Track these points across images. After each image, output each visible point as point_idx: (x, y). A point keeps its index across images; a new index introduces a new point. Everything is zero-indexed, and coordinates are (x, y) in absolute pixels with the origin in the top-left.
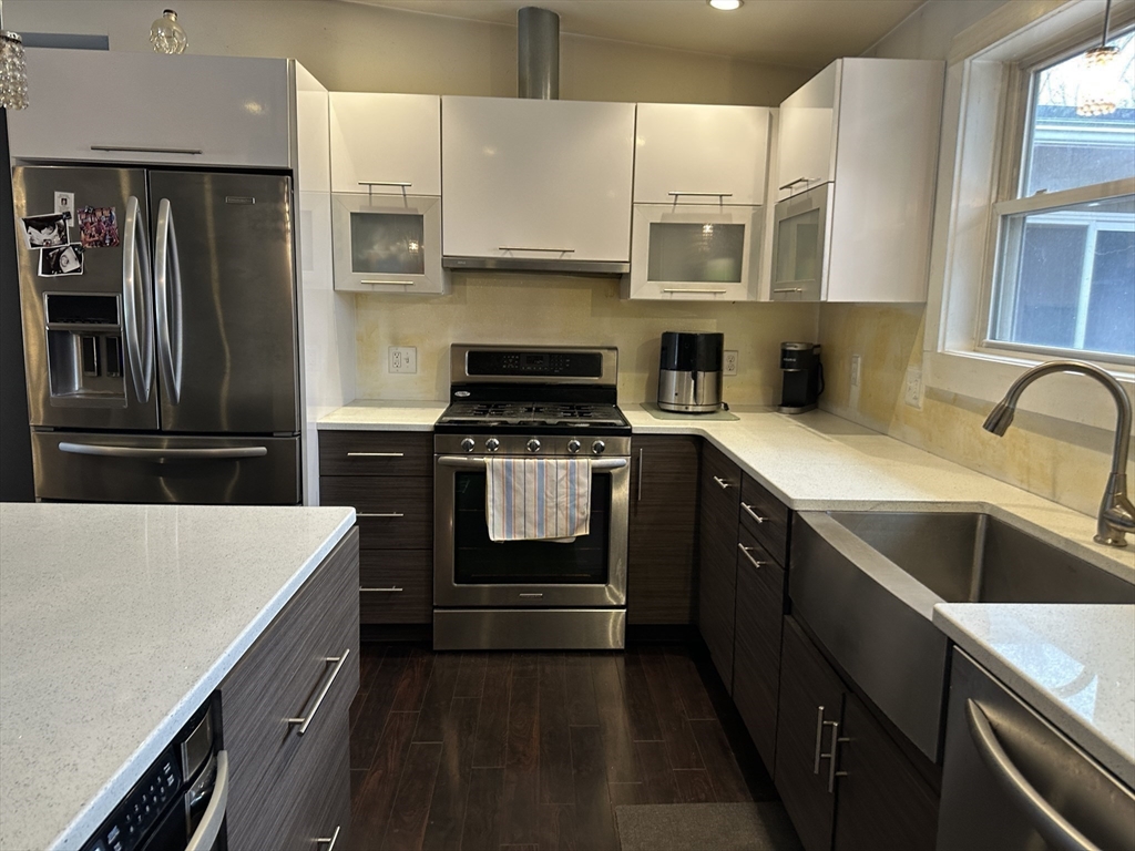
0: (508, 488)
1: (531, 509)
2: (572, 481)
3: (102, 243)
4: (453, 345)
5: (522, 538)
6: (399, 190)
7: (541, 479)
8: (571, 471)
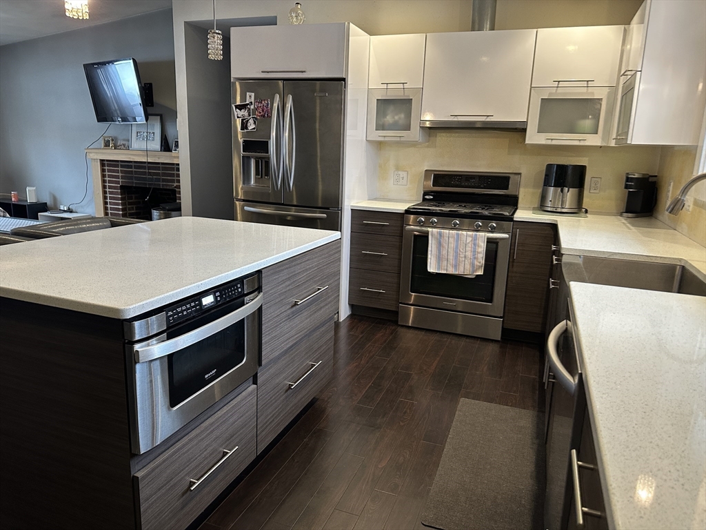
0: (440, 245)
1: (451, 257)
2: (475, 244)
3: (264, 116)
4: (426, 170)
5: (445, 272)
6: (401, 86)
7: (457, 241)
8: (475, 239)
